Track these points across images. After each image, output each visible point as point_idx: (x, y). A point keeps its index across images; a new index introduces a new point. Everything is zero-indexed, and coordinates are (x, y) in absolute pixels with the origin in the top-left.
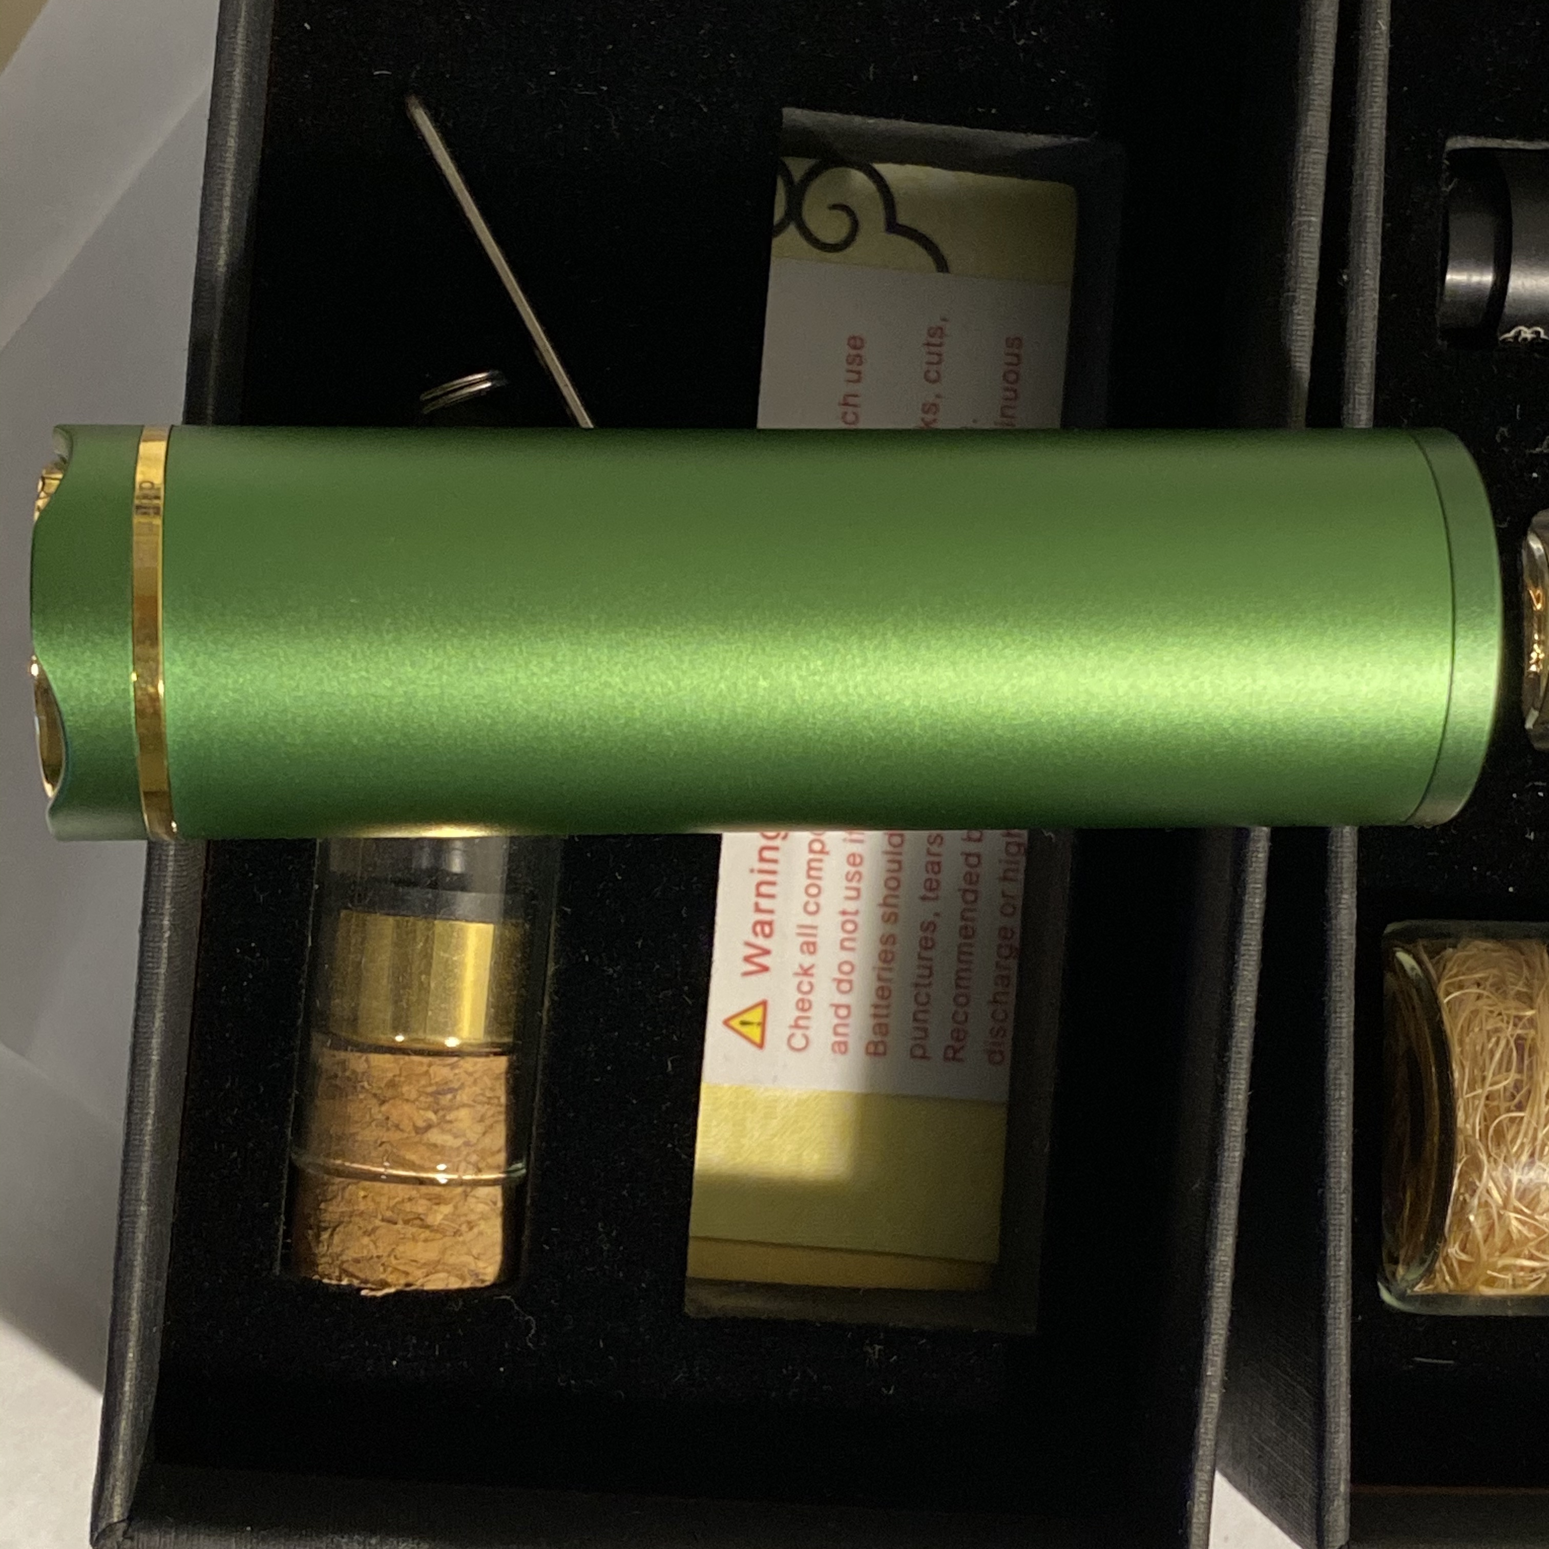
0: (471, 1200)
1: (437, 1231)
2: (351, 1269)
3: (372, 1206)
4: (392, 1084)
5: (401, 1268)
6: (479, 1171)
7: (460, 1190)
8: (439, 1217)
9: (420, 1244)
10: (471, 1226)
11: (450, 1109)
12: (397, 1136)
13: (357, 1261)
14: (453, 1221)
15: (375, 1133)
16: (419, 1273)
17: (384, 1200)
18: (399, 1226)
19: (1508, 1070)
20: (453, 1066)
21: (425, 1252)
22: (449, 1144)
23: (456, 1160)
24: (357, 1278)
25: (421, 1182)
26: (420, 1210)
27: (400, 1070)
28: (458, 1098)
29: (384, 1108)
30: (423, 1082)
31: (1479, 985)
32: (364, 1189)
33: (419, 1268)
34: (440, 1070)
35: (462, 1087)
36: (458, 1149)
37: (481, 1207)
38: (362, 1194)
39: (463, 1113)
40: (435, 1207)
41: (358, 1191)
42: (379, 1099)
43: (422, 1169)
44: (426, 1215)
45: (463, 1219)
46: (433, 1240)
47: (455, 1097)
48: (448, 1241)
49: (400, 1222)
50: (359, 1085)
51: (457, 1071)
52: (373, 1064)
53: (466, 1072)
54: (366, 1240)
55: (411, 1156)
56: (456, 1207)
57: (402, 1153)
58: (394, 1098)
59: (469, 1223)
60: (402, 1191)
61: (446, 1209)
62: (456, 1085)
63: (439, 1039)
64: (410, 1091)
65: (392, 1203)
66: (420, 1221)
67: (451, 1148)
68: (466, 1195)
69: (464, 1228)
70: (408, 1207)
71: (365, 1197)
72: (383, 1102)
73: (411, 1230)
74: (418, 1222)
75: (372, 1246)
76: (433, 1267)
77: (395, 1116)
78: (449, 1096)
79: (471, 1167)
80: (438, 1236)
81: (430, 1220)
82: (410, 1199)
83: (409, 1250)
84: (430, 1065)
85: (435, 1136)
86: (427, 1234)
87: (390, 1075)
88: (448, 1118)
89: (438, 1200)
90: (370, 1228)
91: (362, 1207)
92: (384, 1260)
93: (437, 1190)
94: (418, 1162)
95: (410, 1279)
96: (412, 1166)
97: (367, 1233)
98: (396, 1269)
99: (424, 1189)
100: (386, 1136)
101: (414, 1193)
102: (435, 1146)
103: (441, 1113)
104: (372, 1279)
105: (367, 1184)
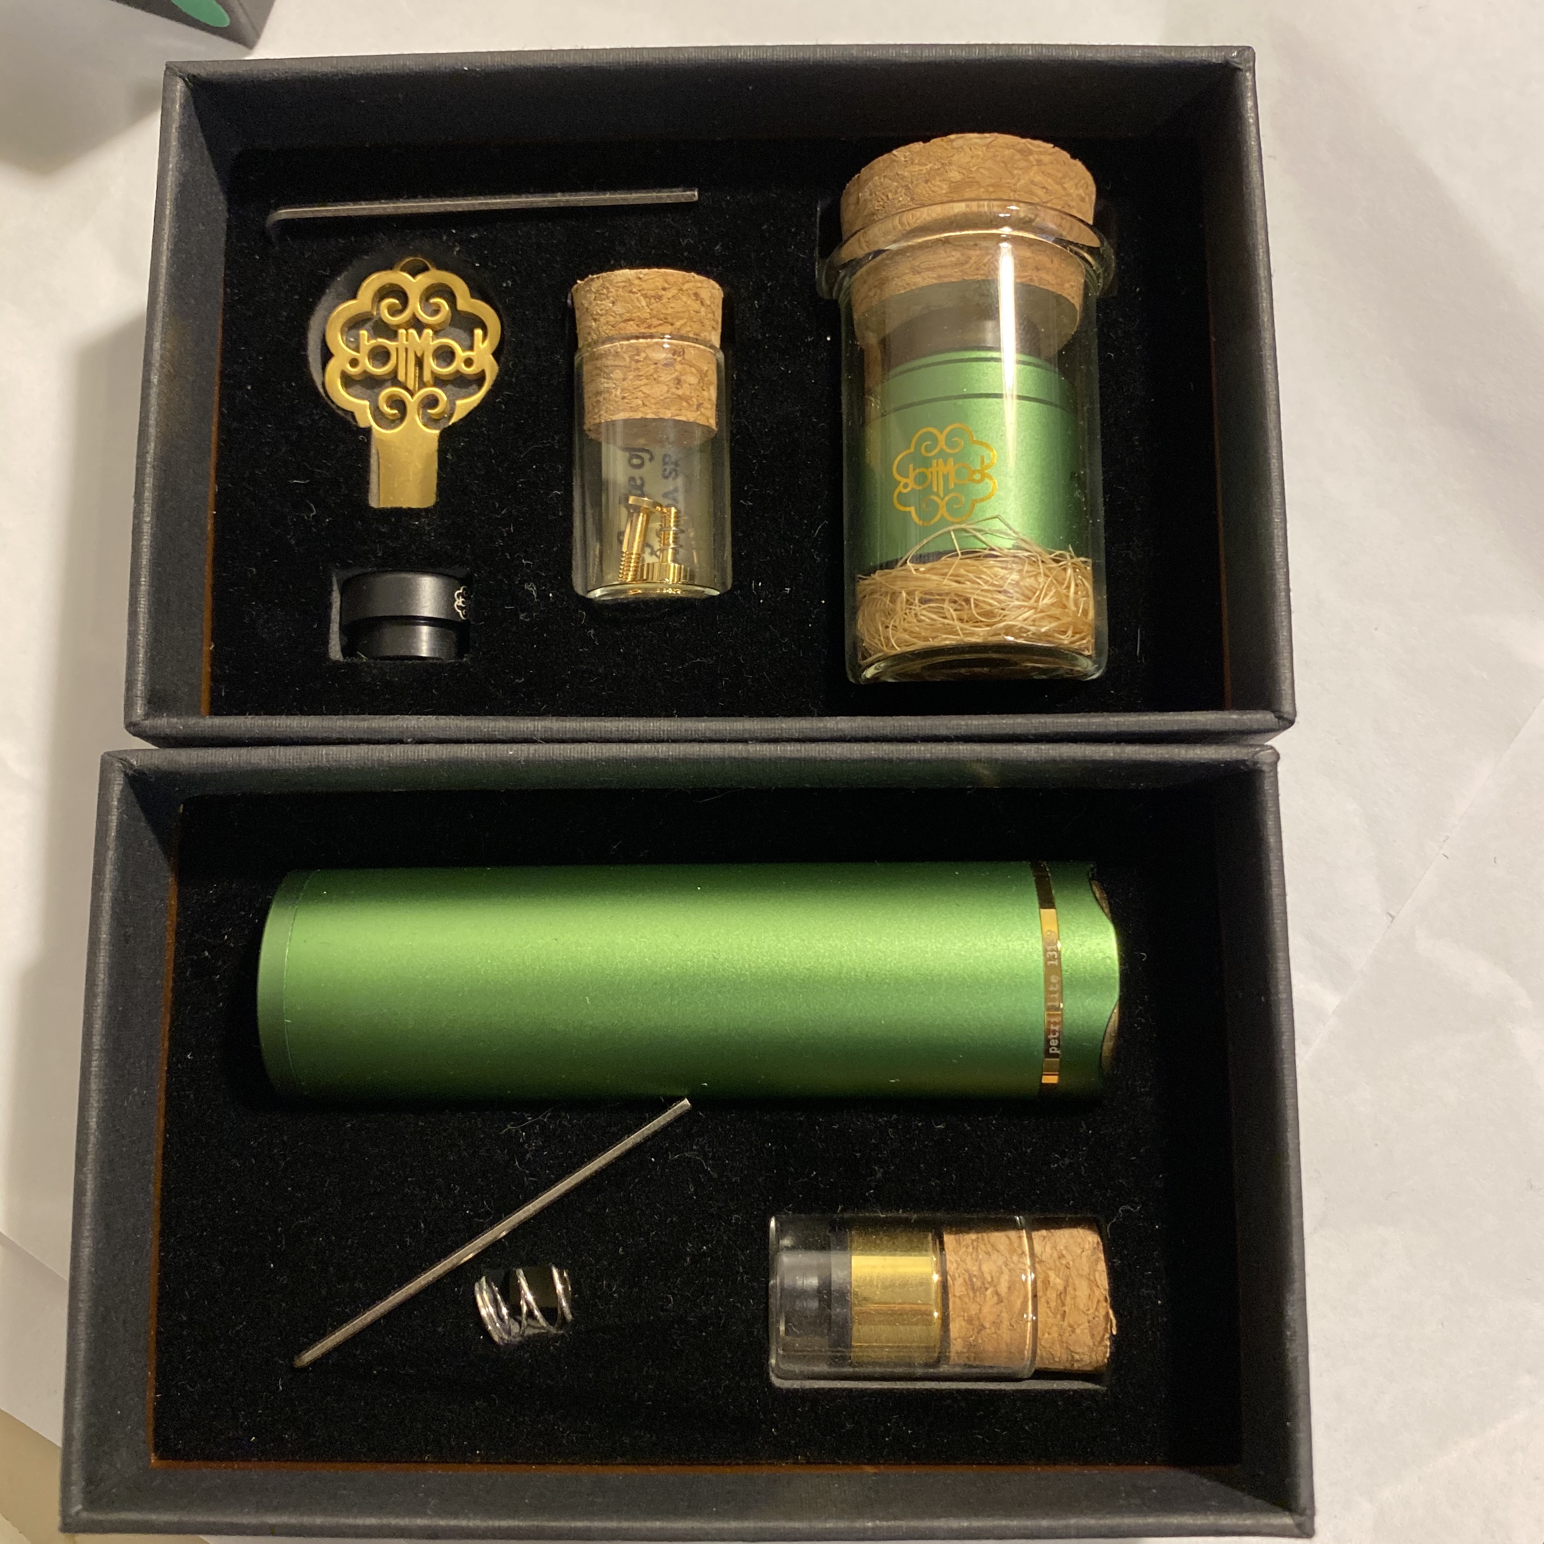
0: (1044, 1258)
1: (1067, 1281)
2: (1098, 1339)
3: (1055, 1329)
4: (970, 1321)
5: (1095, 1306)
6: (1023, 1253)
7: (1037, 1265)
8: (1058, 1280)
9: (1077, 1293)
10: (1061, 1256)
11: (983, 1279)
12: (1004, 1315)
13: (1093, 1336)
14: (1059, 1270)
15: (1005, 1331)
16: (1097, 1292)
17: (1050, 1321)
18: (1066, 1309)
19: (943, 608)
20: (954, 1279)
21: (1083, 1290)
22: (1007, 1277)
23: (1018, 1271)
24: (1104, 1335)
25: (1035, 1296)
26: (1055, 1295)
27: (959, 1316)
28: (975, 1273)
29: (987, 1325)
30: (967, 1300)
31: (887, 627)
32: (1043, 1335)
33: (1094, 1292)
34: (957, 1288)
35: (967, 1271)
36: (1010, 1271)
37: (1048, 1249)
38: (1046, 1335)
39: (986, 1268)
40: (1052, 1284)
41: (1045, 1338)
42: (981, 1330)
43: (1026, 1297)
44: (1057, 1290)
45: (1058, 1263)
46: (1074, 1284)
47: (975, 1276)
48: (1074, 1273)
49: (1063, 1308)
50: (973, 1343)
51: (957, 1275)
52: (957, 1335)
53: (957, 1269)
54: (1078, 1331)
55: (1018, 1303)
56: (1050, 1269)
57: (1017, 1311)
58: (979, 1318)
59: (1059, 1258)
60: (1042, 1308)
61: (1052, 1275)
62: (967, 1276)
63: (934, 1289)
64: (973, 1309)
65: (1051, 1314)
66: (1062, 1295)
67: (1010, 1276)
68: (1041, 1262)
69: (1064, 1262)
70: (1053, 1304)
71: (1049, 1334)
72: (983, 1327)
73: (1068, 1300)
74: (1062, 1297)
75: (1082, 1327)
76: (1093, 1283)
77: (991, 1318)
78: (974, 1280)
79: (1022, 1260)
80: (1070, 1280)
81: (1061, 1288)
82: (1048, 1303)
83: (1082, 1301)
84: (955, 1296)
85: (1003, 1289)
86: (1070, 1289)
87: (964, 1324)
88: (989, 1280)
89: (1047, 1282)
90: (1070, 1329)
91: (1056, 1335)
92: (1091, 1318)
93: (1039, 1283)
94: (1021, 1299)
95: (1102, 1299)
96: (1025, 1303)
97: (1073, 1331)
98: (1096, 1309)
99: (1039, 1294)
100: (1006, 1323)
101: (1043, 1300)
102: (1009, 1288)
103: (987, 1285)
104: (1104, 1326)
105: (1039, 1333)
